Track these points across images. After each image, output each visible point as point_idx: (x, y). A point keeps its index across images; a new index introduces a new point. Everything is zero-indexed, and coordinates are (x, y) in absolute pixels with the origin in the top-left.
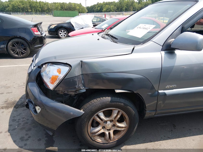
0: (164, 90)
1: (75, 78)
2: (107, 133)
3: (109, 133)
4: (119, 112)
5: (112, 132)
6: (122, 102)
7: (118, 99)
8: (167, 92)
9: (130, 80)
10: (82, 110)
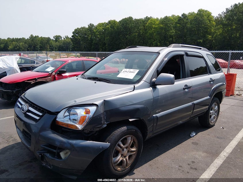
0: (155, 114)
1: (101, 115)
2: (125, 159)
3: (126, 159)
4: (132, 138)
5: (127, 158)
6: (134, 128)
7: (131, 127)
8: (158, 115)
9: (137, 110)
10: (107, 142)
